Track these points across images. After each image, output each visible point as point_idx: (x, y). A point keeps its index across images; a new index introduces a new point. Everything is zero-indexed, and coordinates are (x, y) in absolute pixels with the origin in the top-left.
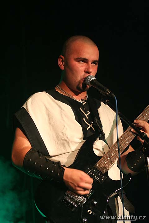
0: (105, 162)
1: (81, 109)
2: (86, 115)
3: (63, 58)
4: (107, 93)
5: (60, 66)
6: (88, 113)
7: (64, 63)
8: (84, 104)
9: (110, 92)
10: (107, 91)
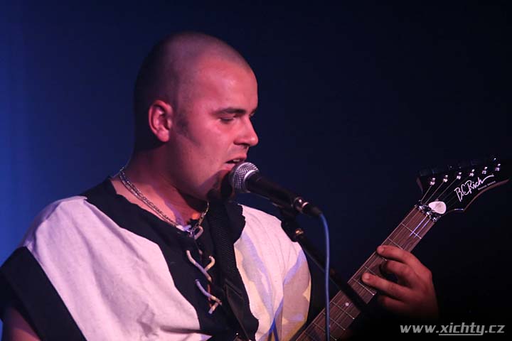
1: (188, 252)
2: (204, 271)
3: (169, 108)
4: (298, 208)
5: (155, 131)
6: (210, 261)
7: (170, 122)
9: (305, 204)
10: (298, 201)
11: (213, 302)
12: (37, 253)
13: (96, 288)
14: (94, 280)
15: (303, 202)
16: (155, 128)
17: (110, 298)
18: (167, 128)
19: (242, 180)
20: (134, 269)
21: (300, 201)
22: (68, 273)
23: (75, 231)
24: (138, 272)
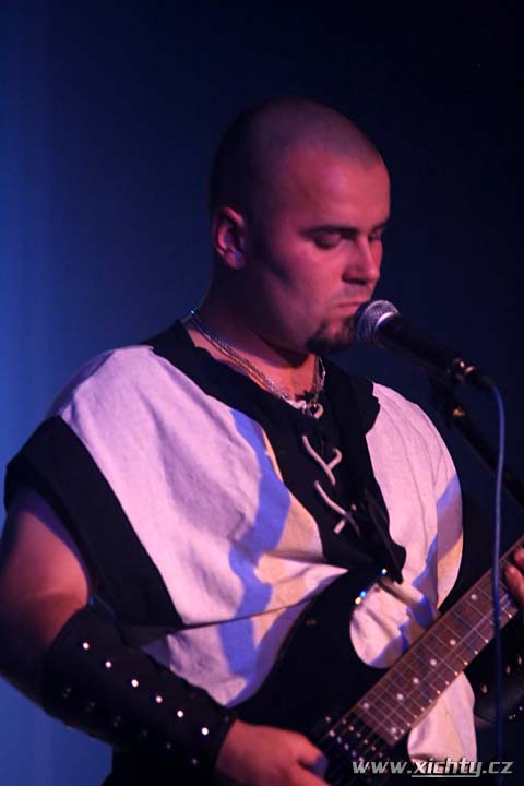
0: (400, 697)
1: (305, 438)
2: (328, 468)
3: (238, 218)
4: (458, 375)
5: (222, 253)
6: (335, 456)
7: (242, 241)
8: (317, 415)
9: (470, 369)
10: (459, 364)
11: (339, 517)
12: (78, 426)
13: (166, 484)
14: (163, 472)
15: (467, 365)
16: (222, 249)
17: (187, 501)
18: (238, 249)
19: (373, 328)
20: (224, 458)
21: (462, 364)
22: (125, 459)
23: (136, 395)
24: (231, 463)
